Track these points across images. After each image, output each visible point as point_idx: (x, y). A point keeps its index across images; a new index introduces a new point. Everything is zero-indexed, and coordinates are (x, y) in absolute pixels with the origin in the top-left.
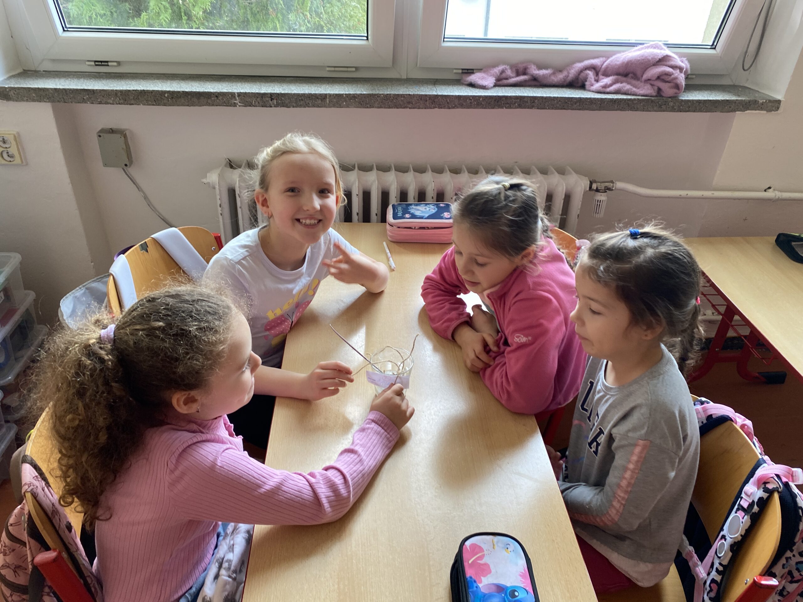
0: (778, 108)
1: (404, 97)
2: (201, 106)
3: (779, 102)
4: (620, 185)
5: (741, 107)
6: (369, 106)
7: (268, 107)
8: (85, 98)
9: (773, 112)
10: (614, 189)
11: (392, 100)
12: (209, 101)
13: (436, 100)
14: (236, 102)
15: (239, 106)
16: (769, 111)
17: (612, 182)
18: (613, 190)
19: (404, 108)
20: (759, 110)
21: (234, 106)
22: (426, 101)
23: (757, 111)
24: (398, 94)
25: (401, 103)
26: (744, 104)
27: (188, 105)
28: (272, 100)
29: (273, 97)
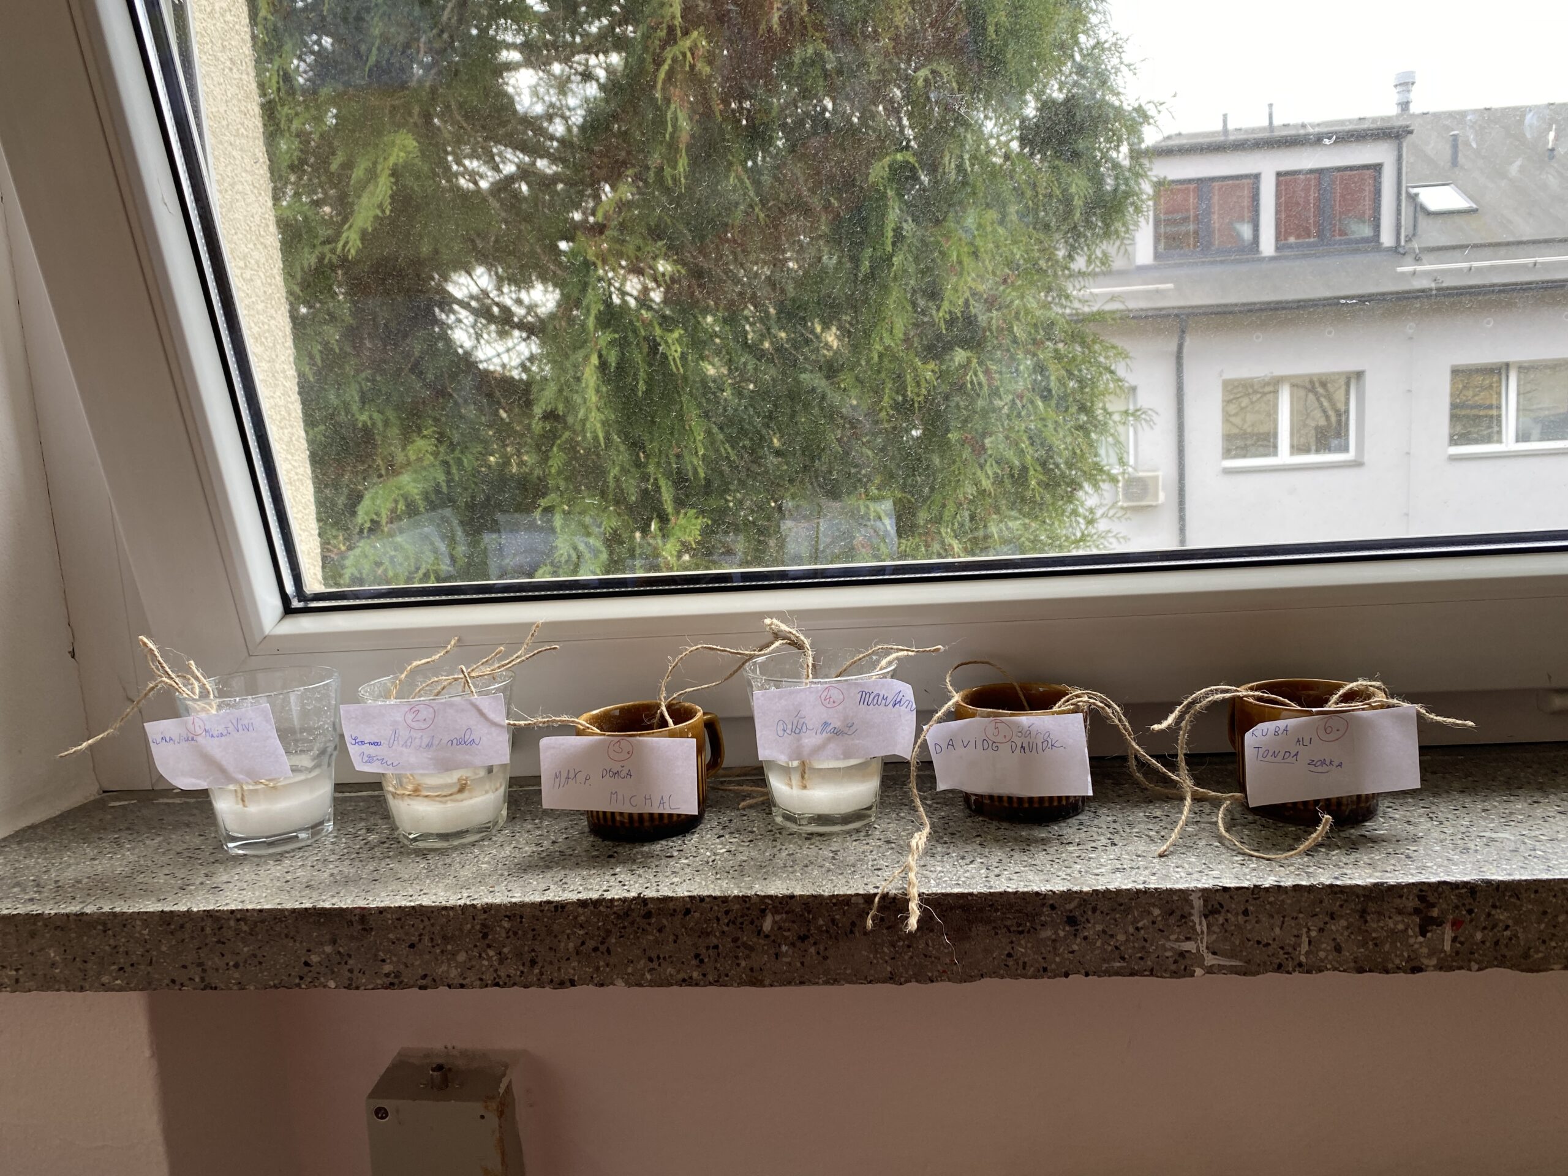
2: (967, 978)
7: (1398, 969)
8: (314, 959)
12: (1021, 949)
14: (1190, 946)
15: (1210, 970)
21: (1175, 974)
27: (892, 979)
28: (1426, 925)
29: (1435, 912)
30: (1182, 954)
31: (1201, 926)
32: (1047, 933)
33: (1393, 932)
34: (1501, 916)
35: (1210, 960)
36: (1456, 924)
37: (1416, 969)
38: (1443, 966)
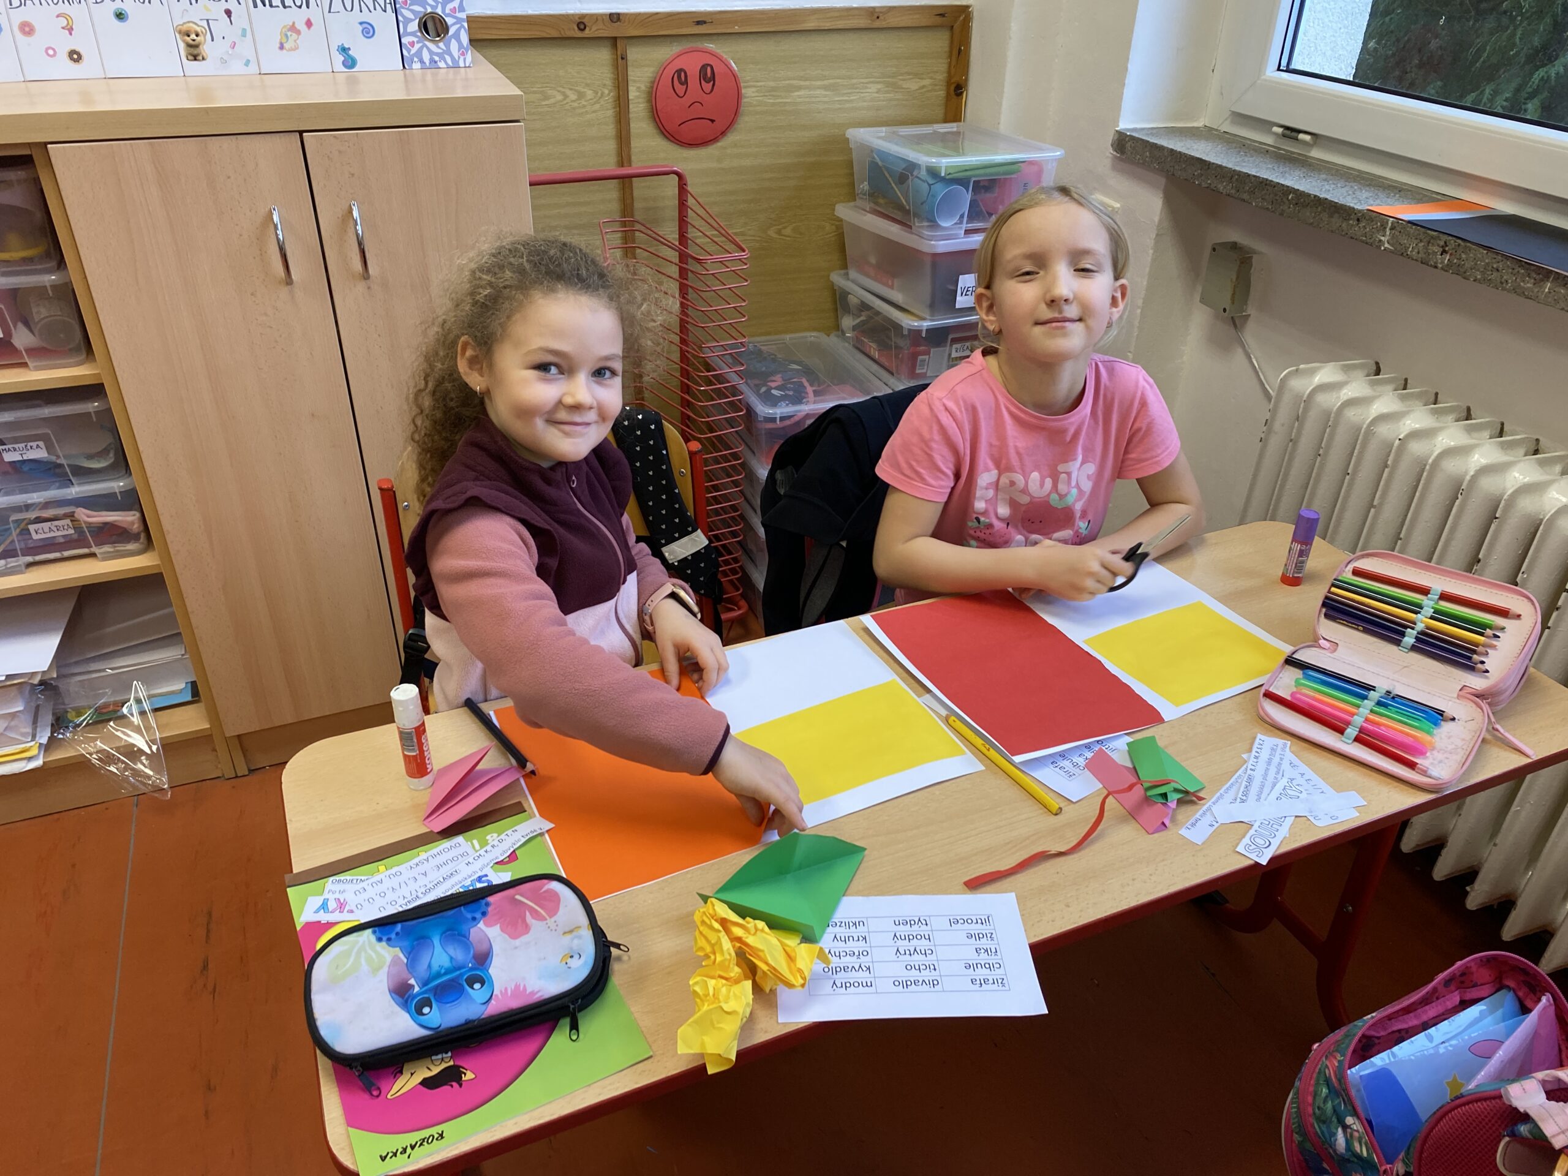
29: (1447, 249)
30: (1380, 241)
31: (1388, 233)
32: (1351, 222)
33: (1434, 252)
34: (1464, 256)
35: (1387, 245)
36: (1451, 255)
37: (1436, 267)
38: (1442, 269)
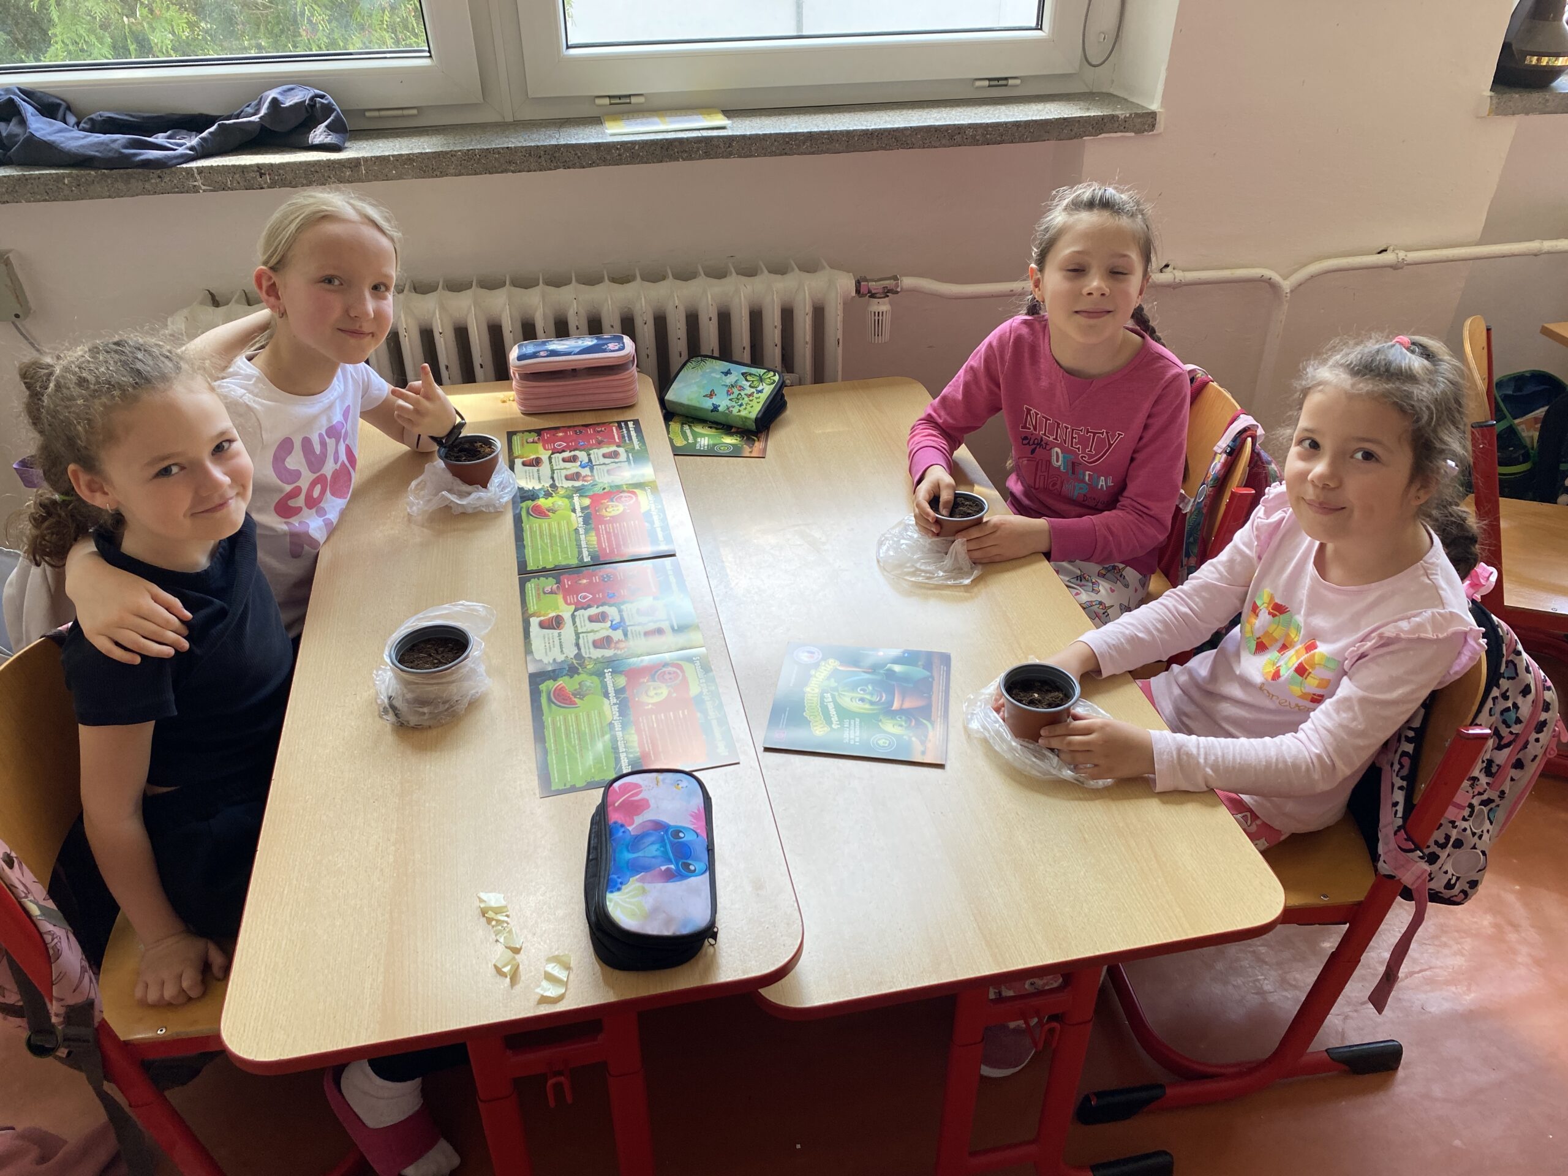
0: (1154, 126)
1: (499, 153)
2: (133, 196)
3: (1153, 115)
4: (907, 282)
5: (1090, 128)
6: (438, 173)
7: (257, 189)
9: (1146, 133)
10: (899, 290)
11: (479, 159)
12: (147, 186)
13: (557, 155)
14: (196, 183)
15: (204, 191)
16: (1139, 131)
17: (895, 278)
18: (897, 292)
19: (502, 172)
20: (1121, 132)
21: (194, 192)
22: (540, 157)
23: (1119, 134)
24: (488, 149)
25: (496, 164)
26: (1094, 123)
27: (110, 197)
28: (261, 175)
29: (263, 171)
30: (195, 186)
31: (198, 177)
32: (153, 181)
33: (253, 178)
34: (281, 172)
35: (203, 188)
36: (269, 174)
38: (269, 187)
